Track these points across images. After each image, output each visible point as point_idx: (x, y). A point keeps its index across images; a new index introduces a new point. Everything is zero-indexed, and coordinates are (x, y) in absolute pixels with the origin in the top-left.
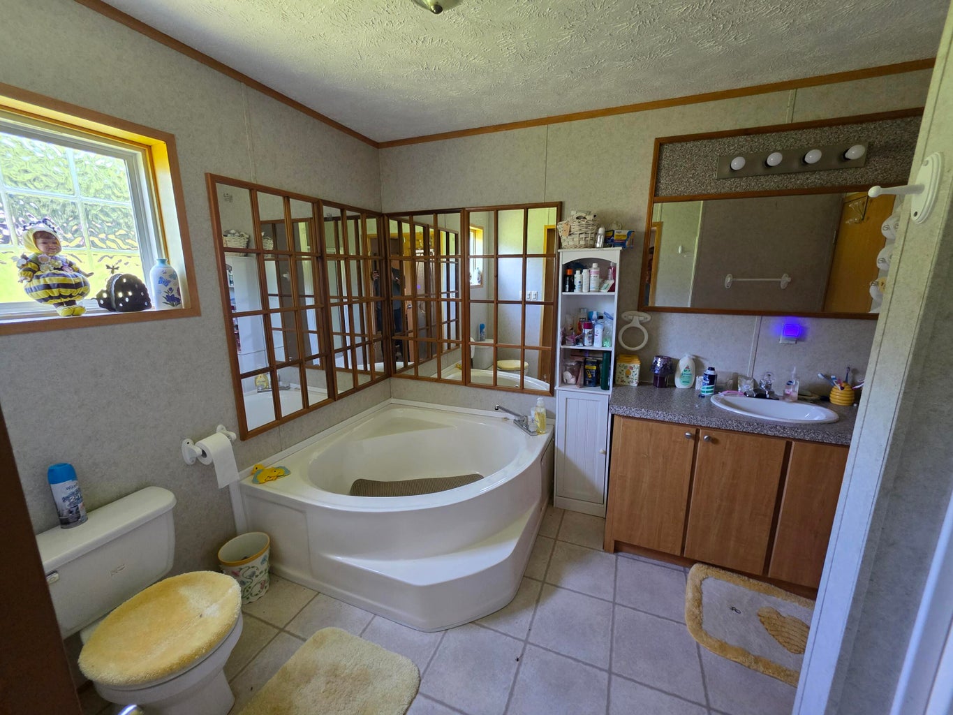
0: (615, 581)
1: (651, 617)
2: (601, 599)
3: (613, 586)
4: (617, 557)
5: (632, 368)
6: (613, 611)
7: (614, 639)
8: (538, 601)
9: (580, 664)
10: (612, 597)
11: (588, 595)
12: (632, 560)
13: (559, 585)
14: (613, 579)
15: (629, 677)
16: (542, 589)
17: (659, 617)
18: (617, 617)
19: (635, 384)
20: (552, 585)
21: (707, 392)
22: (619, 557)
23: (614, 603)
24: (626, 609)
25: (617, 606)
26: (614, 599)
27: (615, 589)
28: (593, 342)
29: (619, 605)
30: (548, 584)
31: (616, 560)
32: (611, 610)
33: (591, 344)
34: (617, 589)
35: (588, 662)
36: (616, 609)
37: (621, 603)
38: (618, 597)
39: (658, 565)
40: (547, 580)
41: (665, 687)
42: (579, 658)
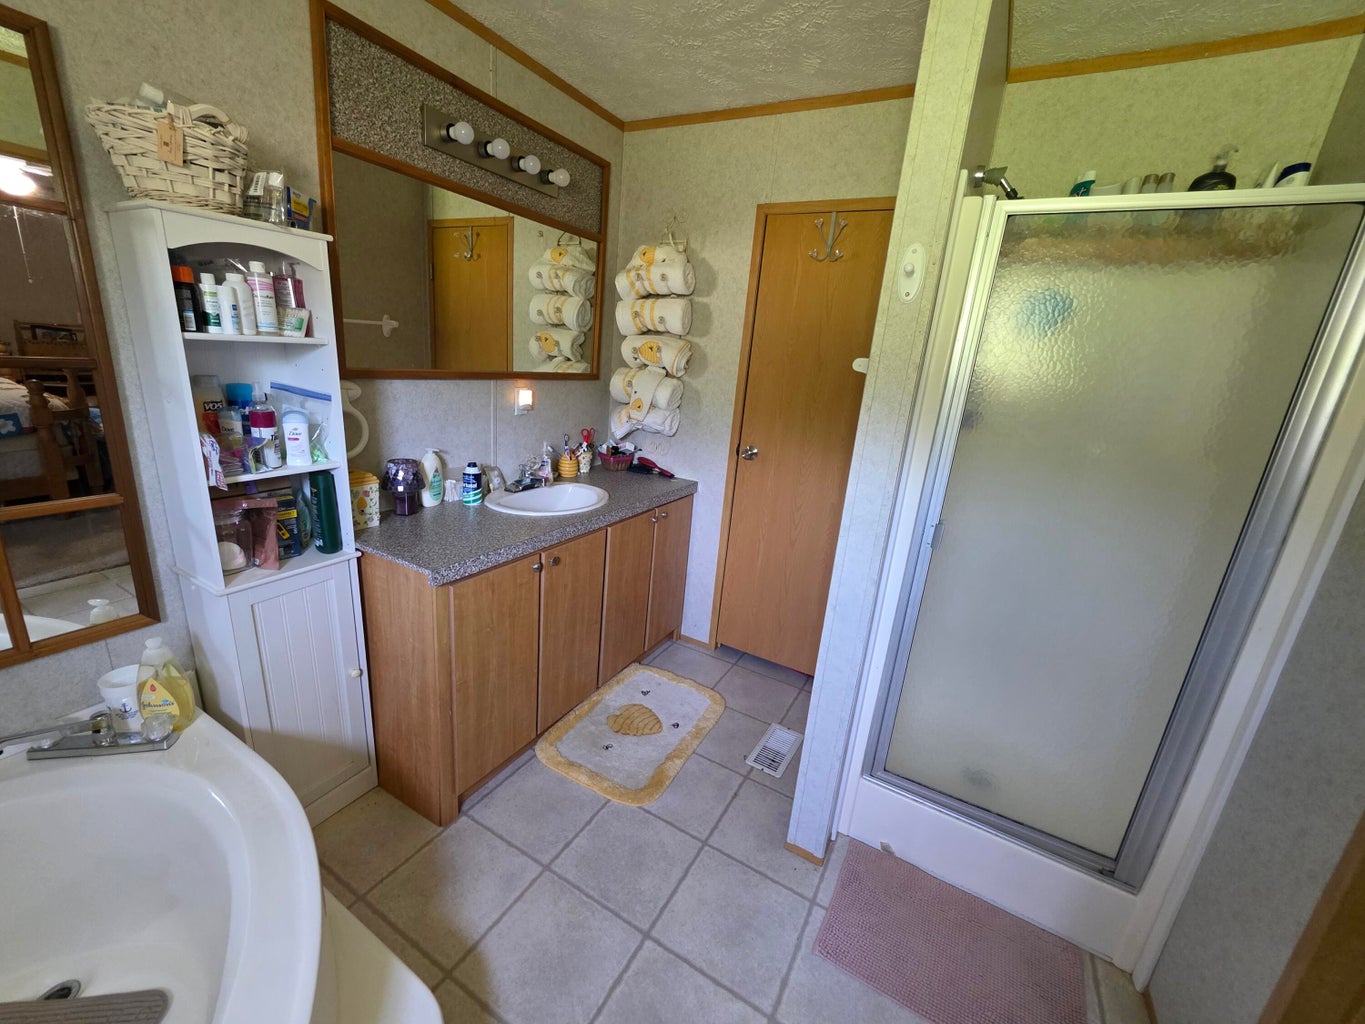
0: (509, 844)
1: (585, 832)
2: (531, 884)
3: (517, 852)
4: (469, 817)
5: (367, 494)
6: (560, 877)
7: (602, 900)
8: (485, 1007)
9: (625, 977)
10: (535, 865)
11: (516, 901)
12: (486, 800)
13: (470, 943)
14: (504, 844)
15: (658, 912)
16: (463, 987)
17: (589, 823)
18: (570, 877)
19: (375, 523)
20: (463, 959)
21: (474, 501)
22: (471, 813)
23: (547, 868)
24: (563, 855)
25: (553, 867)
26: (540, 864)
27: (524, 853)
28: (284, 457)
29: (553, 861)
30: (457, 964)
31: (473, 819)
32: (556, 878)
33: (279, 463)
34: (525, 849)
35: (625, 962)
36: (557, 869)
37: (551, 857)
38: (538, 856)
39: (514, 773)
40: (448, 963)
41: (677, 874)
42: (616, 975)
